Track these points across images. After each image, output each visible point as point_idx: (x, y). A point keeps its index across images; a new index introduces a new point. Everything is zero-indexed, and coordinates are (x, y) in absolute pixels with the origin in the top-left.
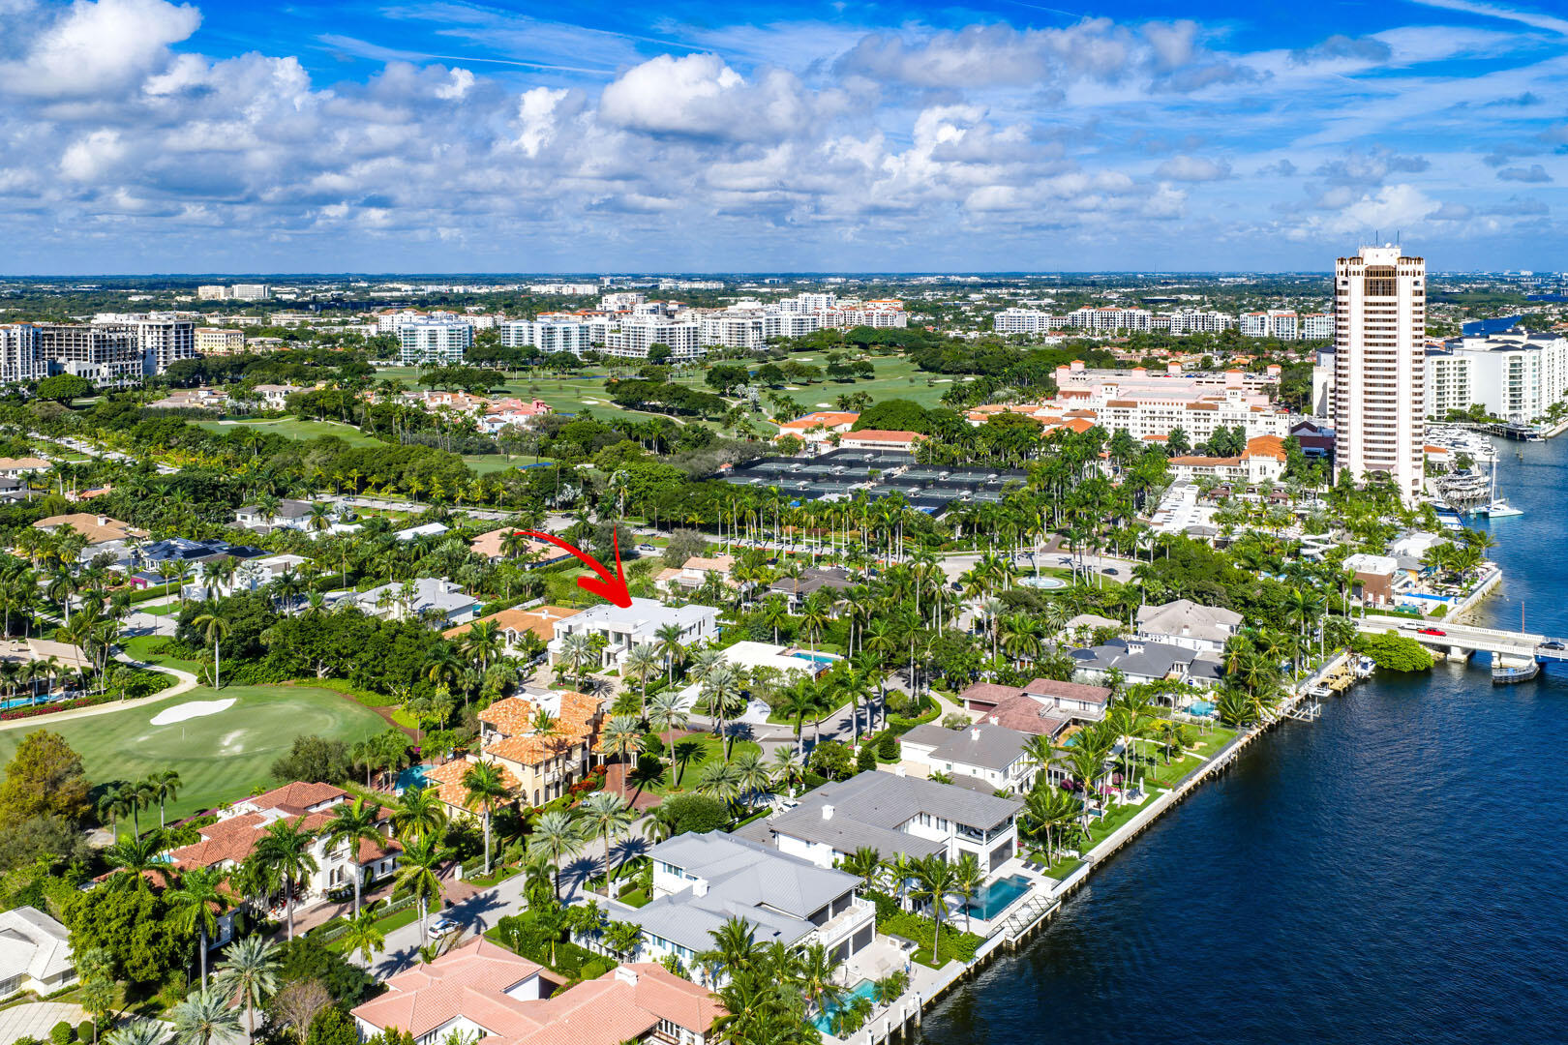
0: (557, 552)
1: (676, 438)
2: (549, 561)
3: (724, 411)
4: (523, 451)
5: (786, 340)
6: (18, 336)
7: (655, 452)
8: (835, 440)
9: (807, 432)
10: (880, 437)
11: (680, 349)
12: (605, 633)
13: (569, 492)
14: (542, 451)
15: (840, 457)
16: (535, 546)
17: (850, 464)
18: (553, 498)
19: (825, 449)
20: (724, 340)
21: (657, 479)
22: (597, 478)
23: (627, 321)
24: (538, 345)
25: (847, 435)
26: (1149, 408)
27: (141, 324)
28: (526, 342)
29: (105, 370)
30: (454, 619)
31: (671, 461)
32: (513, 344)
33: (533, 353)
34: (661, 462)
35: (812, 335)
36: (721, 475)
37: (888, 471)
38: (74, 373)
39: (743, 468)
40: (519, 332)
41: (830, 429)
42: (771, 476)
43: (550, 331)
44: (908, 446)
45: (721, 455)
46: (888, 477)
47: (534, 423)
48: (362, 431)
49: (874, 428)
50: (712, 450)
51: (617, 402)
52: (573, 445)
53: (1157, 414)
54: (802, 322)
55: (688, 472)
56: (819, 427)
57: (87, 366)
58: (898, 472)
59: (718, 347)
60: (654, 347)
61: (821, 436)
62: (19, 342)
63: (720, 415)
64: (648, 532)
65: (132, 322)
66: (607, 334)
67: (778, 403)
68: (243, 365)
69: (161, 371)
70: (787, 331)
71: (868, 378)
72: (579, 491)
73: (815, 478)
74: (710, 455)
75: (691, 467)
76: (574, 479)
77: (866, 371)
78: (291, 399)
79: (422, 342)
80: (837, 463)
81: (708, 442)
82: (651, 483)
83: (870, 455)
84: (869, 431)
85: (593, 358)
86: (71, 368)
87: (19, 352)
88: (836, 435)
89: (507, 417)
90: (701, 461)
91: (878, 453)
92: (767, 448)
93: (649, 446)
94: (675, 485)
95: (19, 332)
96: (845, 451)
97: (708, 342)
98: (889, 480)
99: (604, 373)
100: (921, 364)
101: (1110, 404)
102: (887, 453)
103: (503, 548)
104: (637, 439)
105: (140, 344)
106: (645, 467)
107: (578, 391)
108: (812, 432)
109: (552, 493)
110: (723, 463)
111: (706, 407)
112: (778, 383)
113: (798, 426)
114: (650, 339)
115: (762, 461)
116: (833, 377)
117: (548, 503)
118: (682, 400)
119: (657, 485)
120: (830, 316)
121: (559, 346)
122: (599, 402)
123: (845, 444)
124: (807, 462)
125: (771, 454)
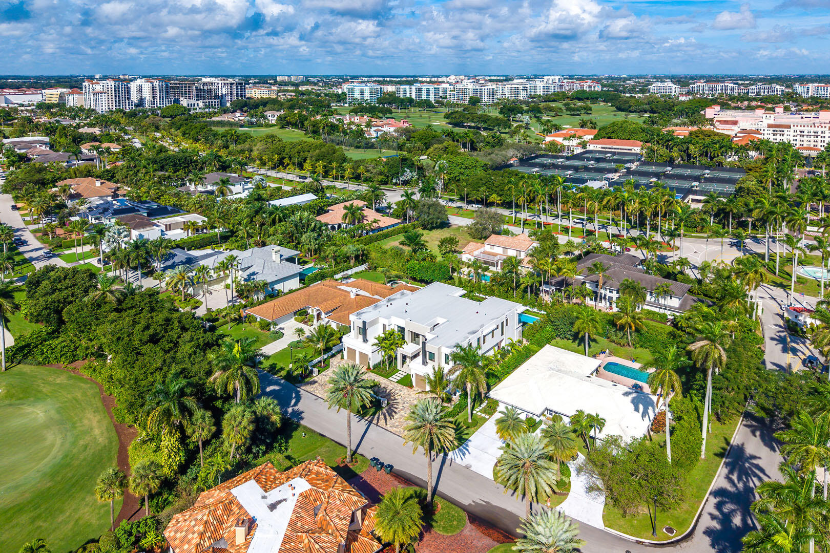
0: (386, 221)
1: (482, 142)
2: (380, 229)
3: (510, 128)
4: (389, 148)
5: (540, 96)
6: (157, 86)
7: (468, 150)
8: (583, 145)
9: (565, 139)
10: (615, 143)
11: (485, 99)
12: (402, 329)
13: (408, 174)
14: (400, 148)
15: (590, 156)
16: (371, 215)
17: (598, 160)
18: (398, 178)
19: (578, 151)
20: (508, 95)
21: (466, 168)
22: (428, 165)
23: (459, 86)
24: (414, 97)
25: (591, 141)
26: (799, 129)
27: (220, 82)
28: (408, 95)
29: (201, 104)
30: (277, 287)
31: (478, 155)
32: (402, 96)
33: (411, 101)
34: (471, 156)
35: (554, 94)
36: (511, 165)
37: (628, 165)
38: (185, 105)
39: (524, 161)
40: (405, 91)
41: (580, 137)
42: (543, 166)
43: (419, 90)
44: (637, 150)
45: (510, 152)
46: (628, 168)
47: (398, 132)
48: (305, 134)
49: (609, 138)
50: (504, 149)
51: (449, 123)
52: (419, 144)
53: (806, 133)
54: (548, 88)
55: (490, 163)
56: (573, 136)
57: (192, 102)
58: (633, 166)
59: (504, 99)
60: (471, 98)
61: (574, 142)
62: (158, 89)
63: (507, 130)
64: (459, 204)
65: (216, 81)
66: (448, 92)
67: (542, 123)
68: (267, 103)
69: (228, 105)
70: (540, 92)
71: (588, 114)
72: (415, 174)
73: (576, 169)
74: (504, 152)
75: (491, 160)
76: (412, 166)
77: (588, 110)
78: (280, 118)
79: (357, 95)
80: (589, 159)
81: (502, 145)
82: (462, 170)
83: (609, 155)
84: (606, 140)
85: (442, 104)
86: (184, 102)
87: (158, 93)
88: (584, 142)
89: (385, 129)
90: (498, 156)
91: (614, 154)
92: (541, 149)
93: (465, 146)
94: (480, 172)
95: (158, 84)
96: (591, 152)
97: (499, 97)
98: (629, 172)
99: (445, 110)
100: (617, 108)
101: (769, 126)
102: (619, 154)
103: (345, 217)
104: (457, 141)
105: (220, 92)
106: (459, 159)
107: (429, 118)
108: (569, 139)
109: (396, 175)
110: (512, 157)
111: (499, 125)
112: (539, 115)
113: (559, 136)
114: (470, 94)
115: (537, 157)
116: (569, 113)
117: (394, 181)
118: (486, 122)
119: (467, 172)
120: (561, 86)
121: (424, 97)
122: (439, 123)
123: (591, 147)
124: (568, 158)
125: (542, 152)
